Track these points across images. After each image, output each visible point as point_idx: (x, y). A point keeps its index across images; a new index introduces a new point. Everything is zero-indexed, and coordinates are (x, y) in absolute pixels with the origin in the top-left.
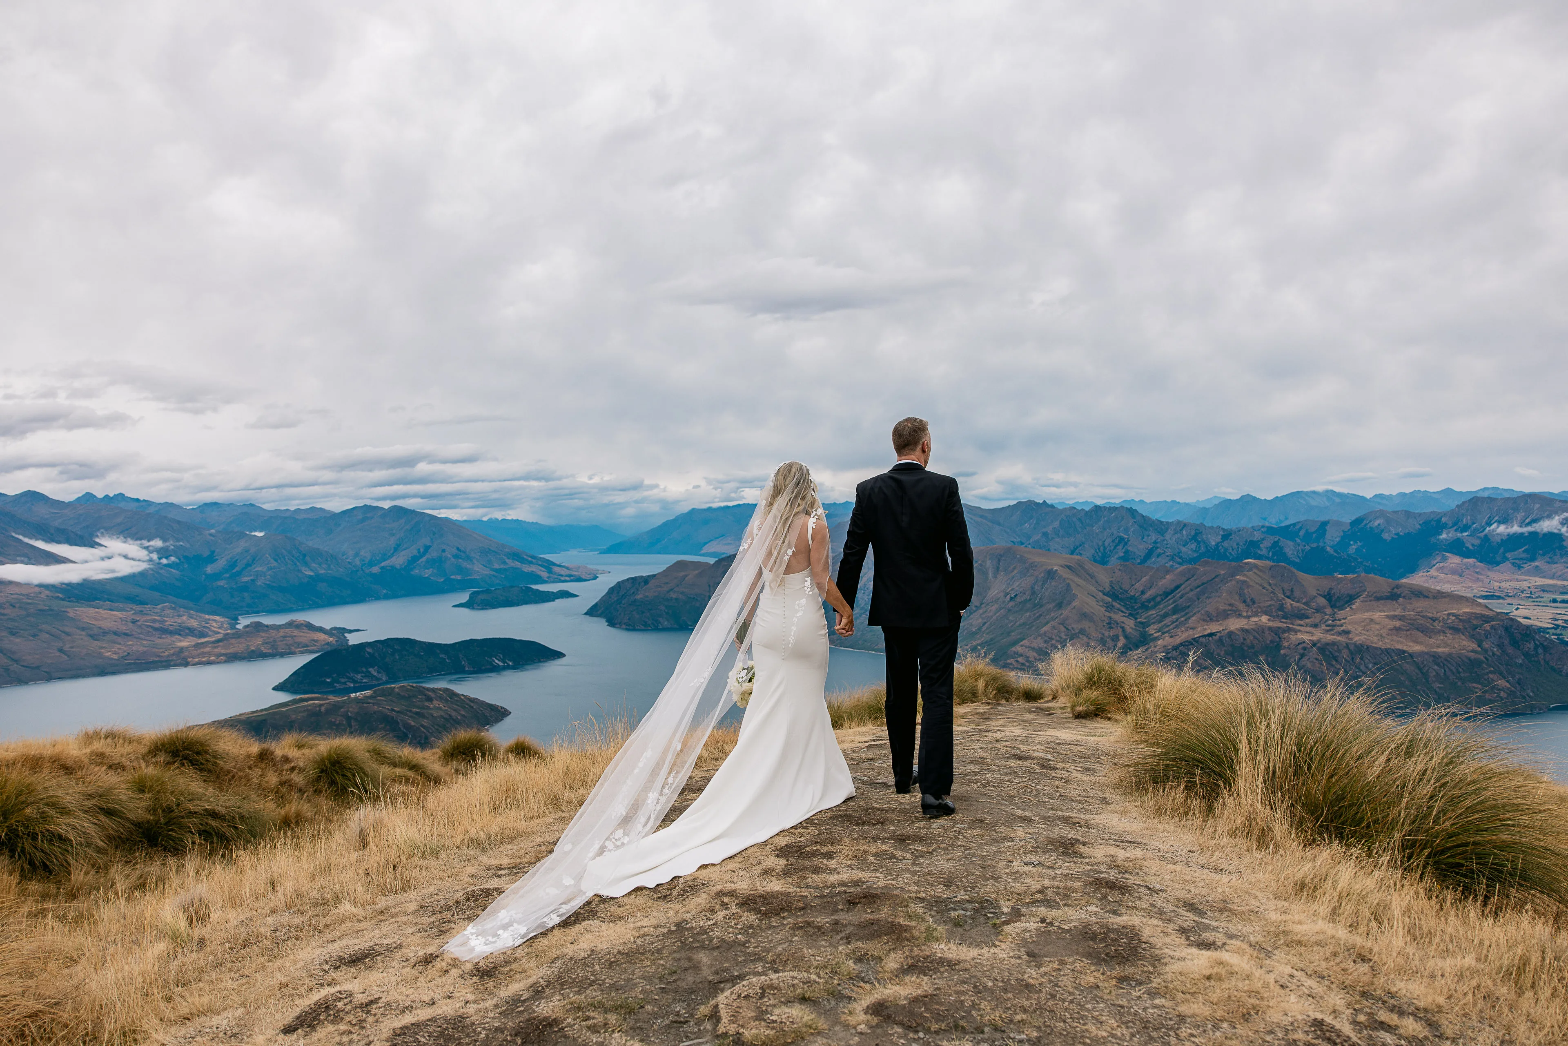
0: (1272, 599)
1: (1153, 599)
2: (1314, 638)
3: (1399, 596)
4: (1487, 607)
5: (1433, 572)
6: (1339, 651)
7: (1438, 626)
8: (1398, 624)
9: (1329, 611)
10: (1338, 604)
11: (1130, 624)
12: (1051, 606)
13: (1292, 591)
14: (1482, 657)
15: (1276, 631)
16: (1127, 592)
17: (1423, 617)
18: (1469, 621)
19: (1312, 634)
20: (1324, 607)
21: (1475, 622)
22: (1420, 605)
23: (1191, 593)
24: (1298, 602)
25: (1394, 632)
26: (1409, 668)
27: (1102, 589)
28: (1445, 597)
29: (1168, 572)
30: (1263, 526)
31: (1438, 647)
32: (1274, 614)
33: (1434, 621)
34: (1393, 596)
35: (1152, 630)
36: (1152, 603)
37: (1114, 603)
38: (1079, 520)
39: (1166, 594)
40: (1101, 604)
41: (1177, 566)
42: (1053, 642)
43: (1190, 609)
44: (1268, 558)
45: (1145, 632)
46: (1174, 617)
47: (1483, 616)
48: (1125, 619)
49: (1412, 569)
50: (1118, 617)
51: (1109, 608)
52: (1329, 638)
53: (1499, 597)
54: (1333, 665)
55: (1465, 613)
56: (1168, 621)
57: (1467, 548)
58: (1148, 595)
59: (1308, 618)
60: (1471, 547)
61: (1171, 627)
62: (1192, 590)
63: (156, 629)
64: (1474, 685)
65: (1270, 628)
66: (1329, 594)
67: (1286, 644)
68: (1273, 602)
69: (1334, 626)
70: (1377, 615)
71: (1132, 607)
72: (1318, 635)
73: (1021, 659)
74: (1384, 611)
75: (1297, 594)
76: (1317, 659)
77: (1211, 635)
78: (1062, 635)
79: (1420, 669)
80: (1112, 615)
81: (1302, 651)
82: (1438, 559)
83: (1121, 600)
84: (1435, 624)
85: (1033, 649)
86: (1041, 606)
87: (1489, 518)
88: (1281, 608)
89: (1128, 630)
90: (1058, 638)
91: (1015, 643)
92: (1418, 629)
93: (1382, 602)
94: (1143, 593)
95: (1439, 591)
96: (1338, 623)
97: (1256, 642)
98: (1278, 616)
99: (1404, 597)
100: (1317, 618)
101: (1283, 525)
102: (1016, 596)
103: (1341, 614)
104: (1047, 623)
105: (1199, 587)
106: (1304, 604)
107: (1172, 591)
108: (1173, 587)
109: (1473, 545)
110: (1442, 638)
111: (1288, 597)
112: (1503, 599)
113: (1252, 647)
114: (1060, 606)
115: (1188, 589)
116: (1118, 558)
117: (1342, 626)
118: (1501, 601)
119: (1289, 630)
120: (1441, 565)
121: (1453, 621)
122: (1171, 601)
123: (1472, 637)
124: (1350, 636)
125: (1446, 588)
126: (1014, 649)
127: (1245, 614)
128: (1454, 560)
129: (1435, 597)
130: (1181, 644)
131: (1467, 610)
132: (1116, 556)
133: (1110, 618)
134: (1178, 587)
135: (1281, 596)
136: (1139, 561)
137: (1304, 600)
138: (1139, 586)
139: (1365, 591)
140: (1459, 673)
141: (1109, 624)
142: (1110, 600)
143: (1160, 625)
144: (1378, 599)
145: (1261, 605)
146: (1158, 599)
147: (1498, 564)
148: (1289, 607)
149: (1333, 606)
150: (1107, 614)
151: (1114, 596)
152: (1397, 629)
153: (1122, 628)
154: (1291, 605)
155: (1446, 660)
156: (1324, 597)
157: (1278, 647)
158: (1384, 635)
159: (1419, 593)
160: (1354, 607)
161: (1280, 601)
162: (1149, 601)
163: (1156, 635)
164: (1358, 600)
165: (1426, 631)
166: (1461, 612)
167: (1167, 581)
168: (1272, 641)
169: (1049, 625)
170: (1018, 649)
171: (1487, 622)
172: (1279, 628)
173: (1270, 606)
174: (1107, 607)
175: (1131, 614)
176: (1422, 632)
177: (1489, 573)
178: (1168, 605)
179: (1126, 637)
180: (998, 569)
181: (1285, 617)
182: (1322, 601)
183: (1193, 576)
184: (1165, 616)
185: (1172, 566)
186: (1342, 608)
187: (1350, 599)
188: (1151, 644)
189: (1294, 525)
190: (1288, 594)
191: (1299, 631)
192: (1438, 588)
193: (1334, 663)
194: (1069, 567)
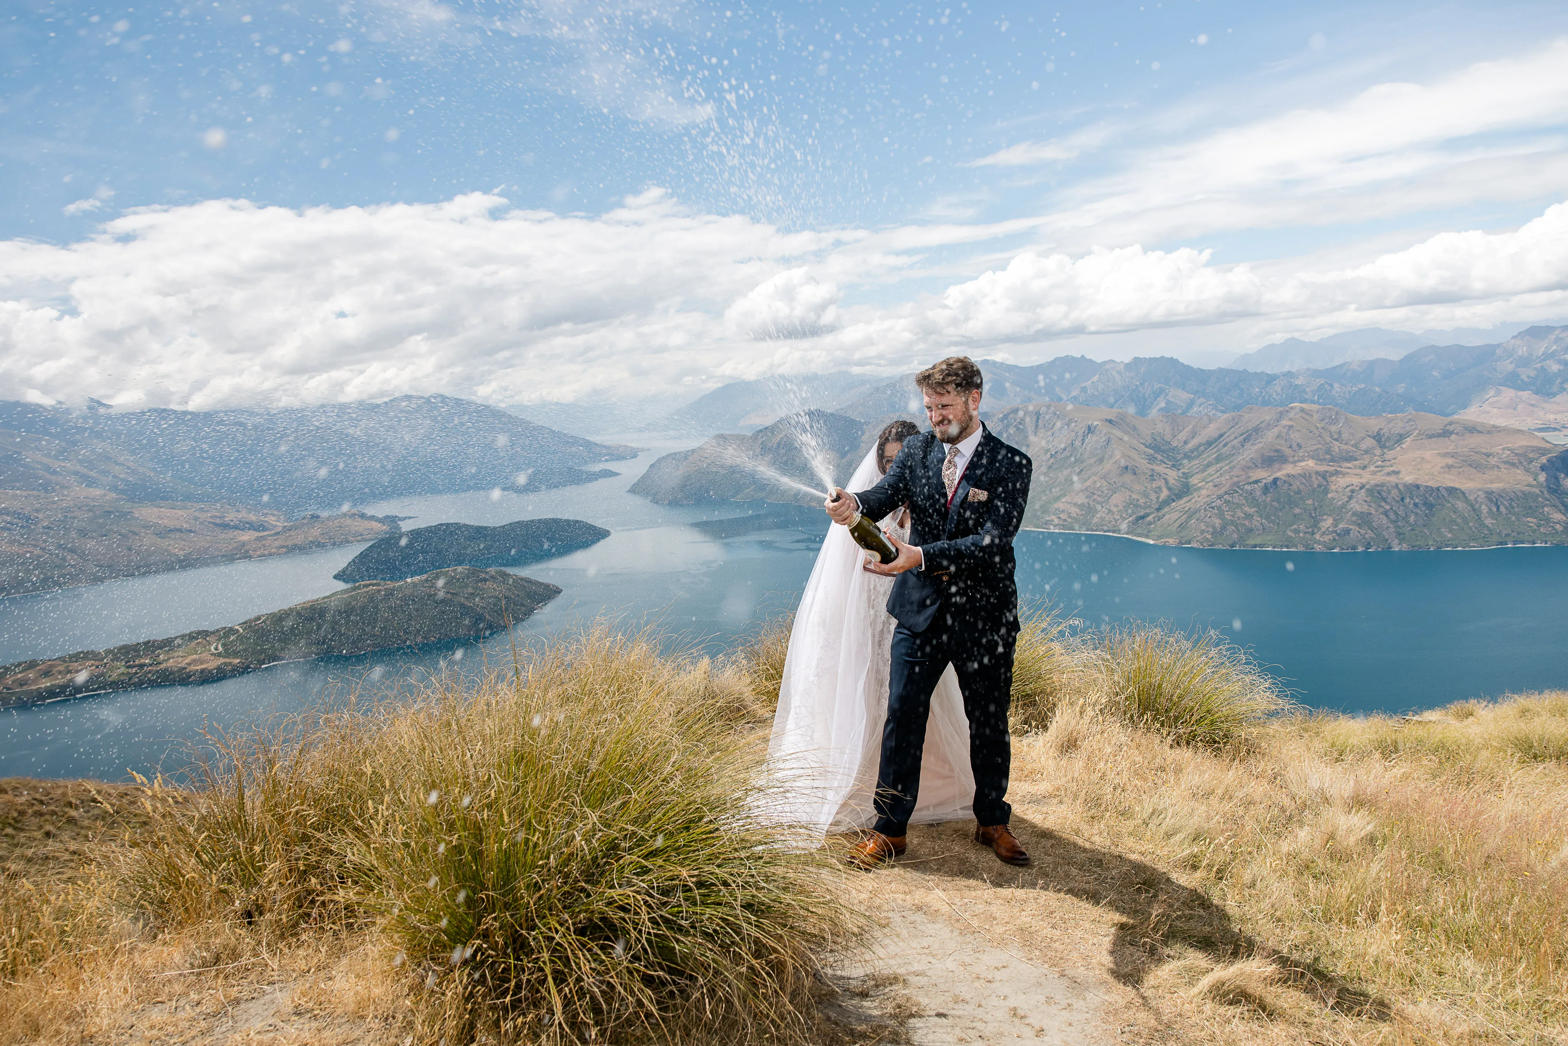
0: (1320, 443)
1: (1196, 449)
2: (1363, 481)
3: (1452, 433)
4: (1543, 439)
5: (1485, 406)
6: (1389, 492)
7: (1493, 461)
8: (1450, 461)
9: (1378, 451)
10: (1388, 444)
11: (1173, 475)
12: (1092, 461)
13: (1340, 433)
14: (1537, 491)
15: (1324, 475)
16: (1169, 443)
17: (1477, 453)
18: (1524, 455)
19: (1361, 476)
20: (1373, 448)
21: (1531, 455)
22: (1474, 440)
23: (1236, 441)
24: (1346, 444)
25: (1446, 470)
26: (1460, 505)
27: (1144, 441)
28: (1500, 431)
29: (1210, 421)
30: (1308, 369)
31: (1492, 482)
32: (1322, 457)
33: (1488, 456)
34: (1445, 433)
35: (1194, 481)
36: (1195, 453)
37: (1156, 455)
38: (1119, 373)
39: (1209, 443)
40: (1144, 456)
41: (1220, 414)
42: (1095, 497)
43: (1234, 457)
44: (1313, 402)
45: (1188, 483)
46: (1218, 466)
47: (1540, 449)
48: (1168, 471)
49: (1465, 406)
50: (1160, 469)
51: (1152, 459)
52: (1380, 478)
53: (1555, 429)
54: (1382, 507)
55: (1521, 447)
56: (1211, 470)
57: (1522, 380)
58: (1190, 446)
59: (1356, 460)
60: (1526, 379)
61: (1215, 476)
62: (1236, 438)
63: (216, 525)
64: (1528, 519)
65: (1317, 473)
66: (1378, 434)
67: (1333, 487)
68: (1320, 446)
69: (1382, 467)
70: (1427, 455)
71: (1174, 458)
72: (1369, 478)
73: (1063, 516)
74: (1436, 449)
75: (1345, 436)
76: (1365, 501)
77: (1256, 482)
78: (1104, 489)
79: (1472, 506)
80: (1155, 467)
81: (1349, 494)
82: (1492, 393)
83: (1164, 451)
84: (1490, 459)
85: (1075, 504)
86: (1082, 462)
87: (1547, 347)
88: (1328, 451)
89: (1172, 481)
90: (1099, 493)
91: (1057, 499)
92: (1471, 466)
93: (1433, 439)
94: (1186, 443)
95: (1494, 426)
96: (1387, 463)
97: (1302, 487)
98: (1325, 459)
99: (1457, 434)
100: (1366, 459)
101: (1329, 366)
102: (1056, 453)
103: (1389, 455)
104: (1089, 478)
105: (1242, 434)
106: (1352, 446)
107: (1216, 440)
108: (1216, 435)
109: (1528, 377)
110: (1496, 473)
111: (1336, 440)
112: (1559, 430)
113: (1298, 492)
114: (1101, 460)
115: (1232, 437)
116: (1159, 410)
117: (1391, 466)
118: (1557, 433)
119: (1337, 473)
120: (1495, 399)
121: (1508, 455)
122: (1215, 450)
123: (1527, 470)
124: (1400, 476)
125: (1501, 422)
126: (1056, 505)
127: (1291, 459)
128: (1508, 394)
129: (1489, 432)
130: (1226, 493)
131: (1524, 443)
132: (1158, 407)
133: (1153, 470)
134: (1221, 436)
135: (1328, 439)
136: (1180, 412)
137: (1353, 442)
138: (1182, 436)
139: (1415, 429)
140: (1513, 507)
141: (1152, 476)
142: (1152, 452)
143: (1204, 475)
144: (1430, 437)
145: (1308, 449)
146: (1202, 448)
147: (1554, 395)
148: (1337, 450)
149: (1382, 447)
150: (1150, 466)
151: (1156, 448)
152: (1449, 467)
153: (1165, 479)
154: (1339, 447)
155: (1501, 496)
156: (1374, 438)
157: (1326, 491)
158: (1435, 473)
159: (1472, 429)
160: (1404, 446)
161: (1327, 444)
162: (1192, 451)
163: (1199, 485)
164: (1408, 439)
165: (1477, 467)
166: (1517, 445)
167: (1211, 431)
168: (1319, 486)
169: (1091, 480)
170: (1060, 505)
171: (1543, 455)
172: (1327, 472)
173: (1317, 449)
174: (1149, 460)
175: (1174, 466)
176: (1476, 468)
177: (1545, 405)
178: (1210, 455)
179: (1169, 489)
180: (1037, 426)
181: (1333, 460)
182: (1369, 442)
183: (1237, 424)
184: (1209, 465)
185: (1214, 414)
186: (1391, 448)
187: (1401, 438)
188: (1195, 494)
189: (1341, 366)
190: (1336, 437)
191: (1347, 473)
192: (1492, 423)
193: (1383, 504)
194: (1110, 421)
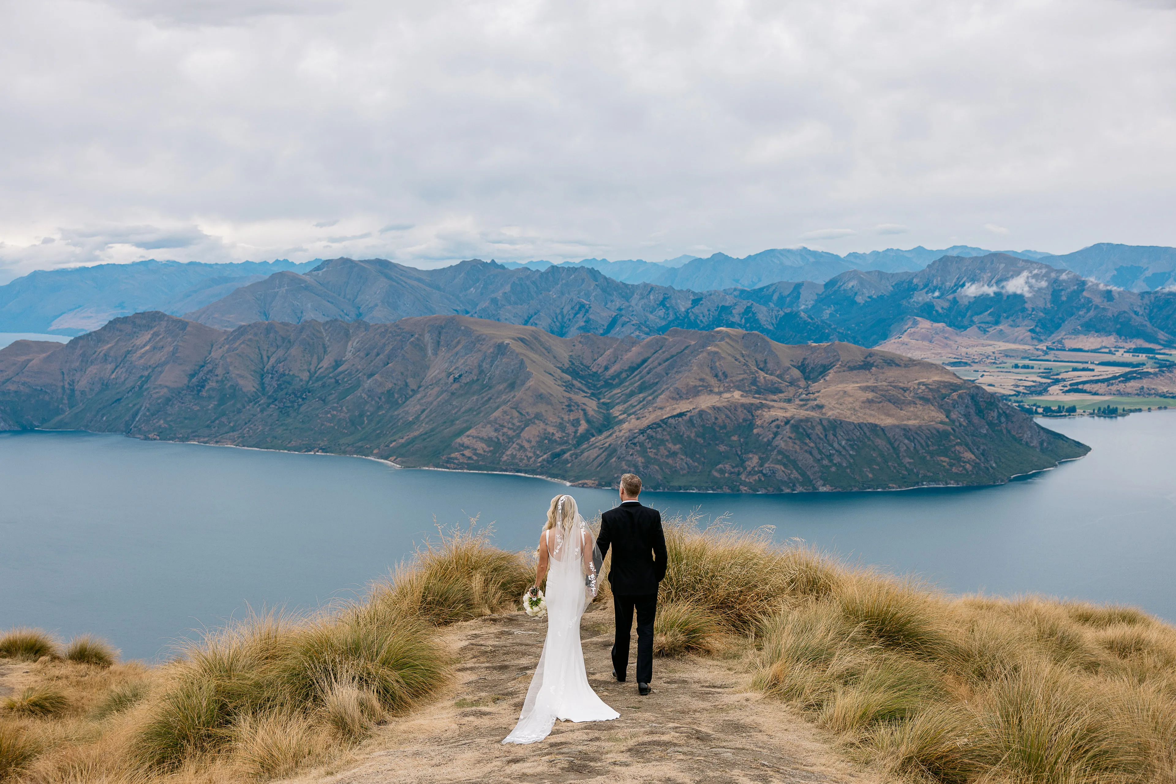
0: (745, 373)
1: (618, 375)
2: (788, 415)
3: (872, 365)
4: (955, 374)
5: (905, 338)
6: (813, 428)
7: (909, 396)
8: (870, 395)
9: (802, 383)
10: (812, 376)
11: (592, 406)
12: (501, 387)
13: (765, 362)
14: (949, 428)
15: (750, 409)
16: (588, 367)
17: (895, 387)
18: (938, 390)
19: (785, 409)
20: (798, 380)
21: (943, 391)
22: (892, 373)
23: (659, 368)
24: (771, 374)
25: (867, 405)
26: (881, 443)
27: (560, 365)
28: (915, 365)
29: (634, 343)
30: (735, 290)
31: (909, 419)
32: (747, 389)
33: (905, 391)
34: (866, 366)
35: (616, 412)
36: (617, 380)
37: (575, 382)
38: (534, 283)
39: (632, 369)
40: (560, 383)
41: (644, 336)
42: (505, 430)
43: (658, 386)
44: (740, 326)
45: (609, 414)
46: (641, 395)
47: (951, 384)
48: (585, 400)
49: (885, 336)
50: (579, 398)
51: (569, 387)
52: (803, 413)
53: (966, 364)
54: (806, 444)
55: (934, 381)
56: (634, 400)
57: (937, 311)
58: (612, 371)
59: (781, 392)
60: (940, 311)
61: (638, 407)
62: (660, 364)
64: (942, 458)
65: (743, 405)
66: (803, 365)
67: (759, 422)
68: (745, 376)
69: (808, 400)
70: (850, 387)
71: (595, 386)
72: (793, 411)
73: (467, 453)
74: (857, 382)
75: (770, 365)
76: (790, 438)
77: (681, 415)
78: (516, 421)
79: (891, 444)
80: (572, 396)
81: (775, 430)
82: (910, 324)
83: (582, 377)
84: (906, 394)
85: (482, 439)
86: (490, 388)
87: (958, 278)
88: (754, 382)
89: (591, 413)
90: (510, 425)
91: (460, 433)
92: (890, 401)
93: (855, 372)
94: (606, 368)
95: (910, 360)
96: (812, 396)
97: (727, 421)
98: (750, 391)
99: (877, 366)
100: (791, 391)
101: (757, 287)
102: (460, 376)
103: (814, 387)
104: (498, 408)
105: (667, 360)
106: (778, 376)
107: (639, 366)
108: (639, 360)
109: (942, 308)
110: (912, 409)
111: (762, 370)
112: (970, 365)
113: (724, 427)
114: (512, 386)
115: (656, 363)
116: (578, 329)
117: (815, 400)
118: (968, 368)
119: (762, 406)
120: (913, 330)
121: (924, 391)
122: (637, 378)
123: (941, 407)
124: (824, 410)
125: (917, 355)
126: (458, 440)
127: (716, 390)
128: (925, 325)
129: (906, 366)
130: (649, 427)
131: (936, 378)
132: (577, 326)
133: (570, 399)
134: (644, 361)
135: (754, 368)
136: (601, 331)
137: (778, 372)
138: (602, 361)
139: (838, 360)
140: (928, 446)
141: (569, 406)
142: (569, 378)
143: (626, 406)
144: (851, 369)
145: (734, 379)
146: (624, 375)
147: (965, 328)
148: (762, 380)
149: (807, 378)
150: (567, 394)
151: (573, 372)
152: (870, 402)
153: (584, 410)
154: (765, 378)
155: (916, 433)
156: (798, 368)
157: (751, 425)
158: (857, 408)
159: (891, 362)
160: (827, 378)
161: (753, 373)
162: (613, 378)
163: (621, 417)
164: (831, 371)
165: (897, 402)
166: (930, 381)
167: (633, 355)
168: (745, 420)
169: (500, 410)
170: (464, 440)
171: (955, 391)
172: (752, 404)
173: (743, 380)
174: (566, 386)
175: (593, 394)
176: (894, 403)
177: (957, 338)
178: (634, 382)
179: (588, 421)
180: (438, 343)
181: (758, 392)
182: (796, 373)
183: (661, 348)
184: (632, 394)
185: (638, 336)
186: (815, 380)
187: (824, 370)
188: (616, 428)
189: (768, 287)
190: (762, 366)
191: (773, 407)
192: (909, 355)
193: (808, 441)
194: (522, 340)
